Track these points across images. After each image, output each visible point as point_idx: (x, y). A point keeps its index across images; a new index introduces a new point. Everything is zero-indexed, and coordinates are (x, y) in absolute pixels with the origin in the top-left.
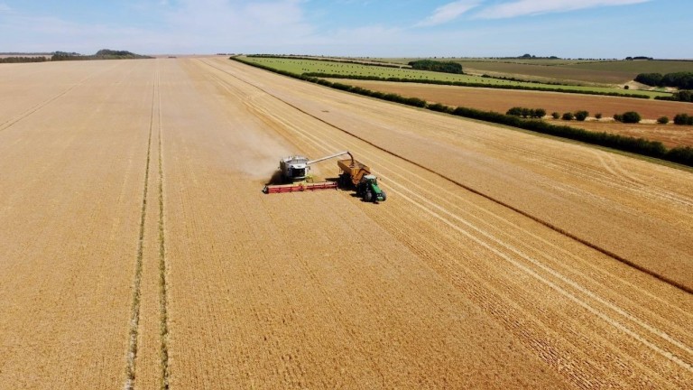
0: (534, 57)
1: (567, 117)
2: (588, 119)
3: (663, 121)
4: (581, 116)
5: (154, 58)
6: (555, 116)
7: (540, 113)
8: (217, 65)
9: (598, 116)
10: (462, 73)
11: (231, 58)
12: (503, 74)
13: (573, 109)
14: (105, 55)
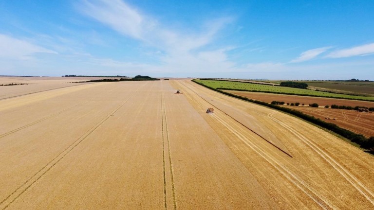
0: (358, 81)
1: (292, 105)
2: (299, 105)
3: (327, 107)
4: (297, 104)
5: (159, 80)
6: (288, 104)
7: (282, 103)
8: (184, 83)
9: (303, 105)
10: (307, 89)
11: (192, 81)
12: (328, 90)
13: (294, 101)
14: (138, 78)
